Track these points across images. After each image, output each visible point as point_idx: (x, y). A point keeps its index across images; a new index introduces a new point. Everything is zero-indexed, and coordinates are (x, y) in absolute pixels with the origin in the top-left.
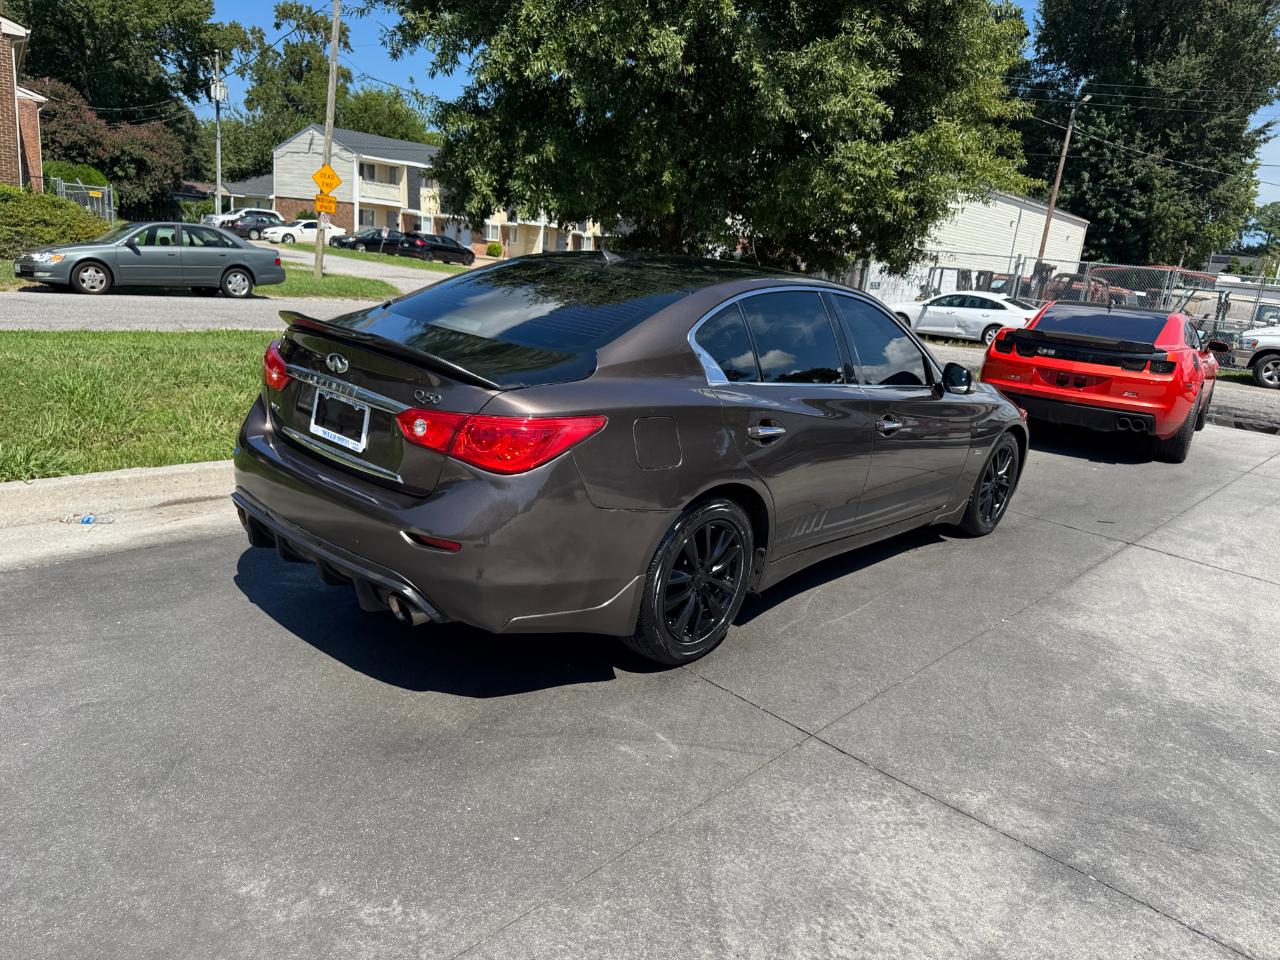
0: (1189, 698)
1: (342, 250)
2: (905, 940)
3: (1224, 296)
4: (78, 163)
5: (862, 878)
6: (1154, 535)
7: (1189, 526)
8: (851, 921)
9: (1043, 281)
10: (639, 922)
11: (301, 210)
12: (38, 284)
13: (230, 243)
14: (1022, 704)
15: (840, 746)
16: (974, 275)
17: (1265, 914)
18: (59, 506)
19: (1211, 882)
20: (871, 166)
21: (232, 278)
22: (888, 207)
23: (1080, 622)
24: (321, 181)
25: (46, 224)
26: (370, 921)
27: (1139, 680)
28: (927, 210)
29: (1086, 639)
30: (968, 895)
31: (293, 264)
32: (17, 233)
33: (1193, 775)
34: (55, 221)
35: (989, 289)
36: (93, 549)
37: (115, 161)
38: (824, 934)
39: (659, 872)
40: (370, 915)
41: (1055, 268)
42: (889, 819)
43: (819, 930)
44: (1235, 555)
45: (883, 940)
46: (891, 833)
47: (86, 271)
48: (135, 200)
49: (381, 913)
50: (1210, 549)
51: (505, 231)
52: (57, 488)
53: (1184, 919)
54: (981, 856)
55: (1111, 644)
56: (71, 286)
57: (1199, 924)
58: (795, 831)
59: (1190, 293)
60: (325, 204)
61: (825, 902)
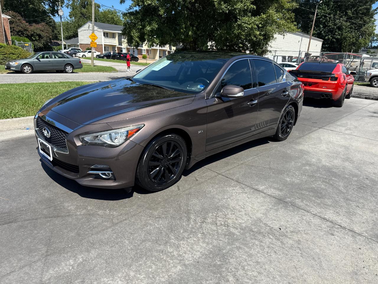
0: (327, 164)
1: (100, 59)
2: (237, 217)
3: (362, 60)
4: (21, 36)
5: (228, 204)
6: (328, 126)
7: (339, 123)
8: (223, 213)
9: (308, 58)
10: (169, 213)
11: (87, 47)
12: (12, 71)
13: (66, 57)
14: (279, 166)
15: (227, 176)
16: (287, 58)
17: (335, 211)
18: (20, 125)
19: (322, 205)
20: (250, 24)
21: (67, 67)
22: (255, 37)
23: (301, 147)
24: (92, 38)
25: (13, 54)
26: (101, 214)
27: (314, 160)
28: (267, 38)
29: (301, 151)
30: (256, 208)
31: (85, 63)
32: (5, 57)
33: (323, 181)
34: (15, 53)
35: (291, 62)
36: (30, 135)
37: (32, 35)
38: (216, 216)
39: (175, 203)
40: (101, 213)
41: (311, 54)
42: (237, 192)
43: (215, 215)
44: (351, 130)
45: (231, 217)
46: (237, 194)
47: (25, 67)
48: (39, 47)
49: (104, 212)
50: (344, 129)
51: (147, 51)
52: (19, 120)
53: (313, 213)
54: (261, 199)
55: (309, 152)
56: (21, 72)
57: (316, 213)
58: (212, 194)
59: (352, 60)
60: (93, 45)
61: (218, 209)
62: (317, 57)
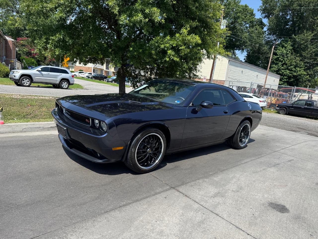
3: (310, 95)
9: (259, 90)
35: (246, 92)
59: (301, 94)
62: (268, 89)
